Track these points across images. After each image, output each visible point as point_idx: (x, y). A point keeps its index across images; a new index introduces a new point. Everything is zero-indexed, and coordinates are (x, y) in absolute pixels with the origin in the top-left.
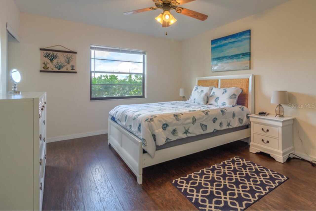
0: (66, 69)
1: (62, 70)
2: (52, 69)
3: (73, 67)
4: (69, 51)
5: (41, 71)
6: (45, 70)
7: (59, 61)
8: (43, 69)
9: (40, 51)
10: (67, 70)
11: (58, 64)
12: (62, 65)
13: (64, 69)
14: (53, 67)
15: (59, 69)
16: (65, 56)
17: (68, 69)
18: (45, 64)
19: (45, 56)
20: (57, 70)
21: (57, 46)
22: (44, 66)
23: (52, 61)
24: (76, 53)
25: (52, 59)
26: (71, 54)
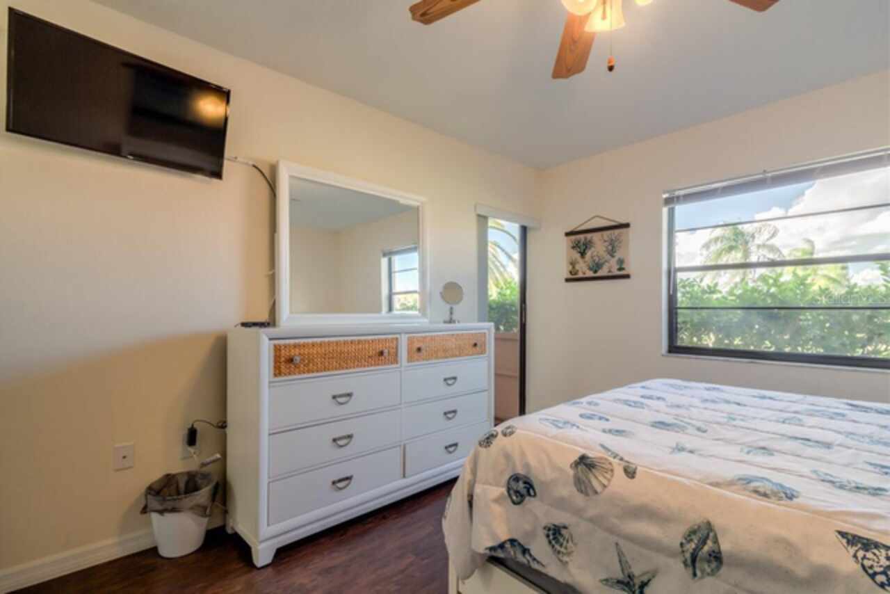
0: (608, 270)
1: (599, 274)
2: (584, 273)
3: (621, 262)
4: (613, 224)
5: (568, 280)
6: (573, 278)
7: (595, 254)
8: (570, 276)
9: (565, 238)
10: (610, 271)
11: (594, 261)
12: (601, 261)
13: (603, 272)
14: (585, 269)
15: (595, 272)
16: (606, 238)
17: (612, 270)
18: (573, 264)
19: (573, 248)
20: (590, 274)
21: (593, 221)
22: (571, 267)
23: (583, 254)
24: (627, 226)
25: (584, 250)
26: (617, 232)
